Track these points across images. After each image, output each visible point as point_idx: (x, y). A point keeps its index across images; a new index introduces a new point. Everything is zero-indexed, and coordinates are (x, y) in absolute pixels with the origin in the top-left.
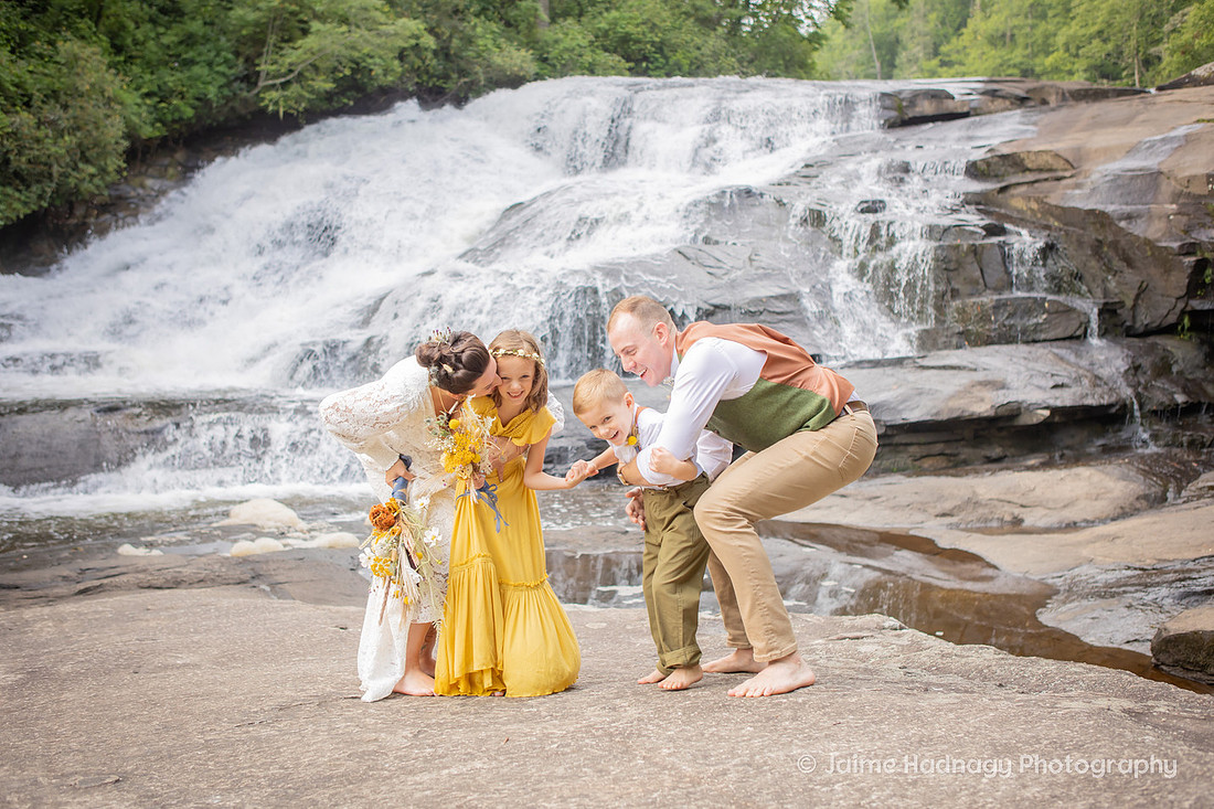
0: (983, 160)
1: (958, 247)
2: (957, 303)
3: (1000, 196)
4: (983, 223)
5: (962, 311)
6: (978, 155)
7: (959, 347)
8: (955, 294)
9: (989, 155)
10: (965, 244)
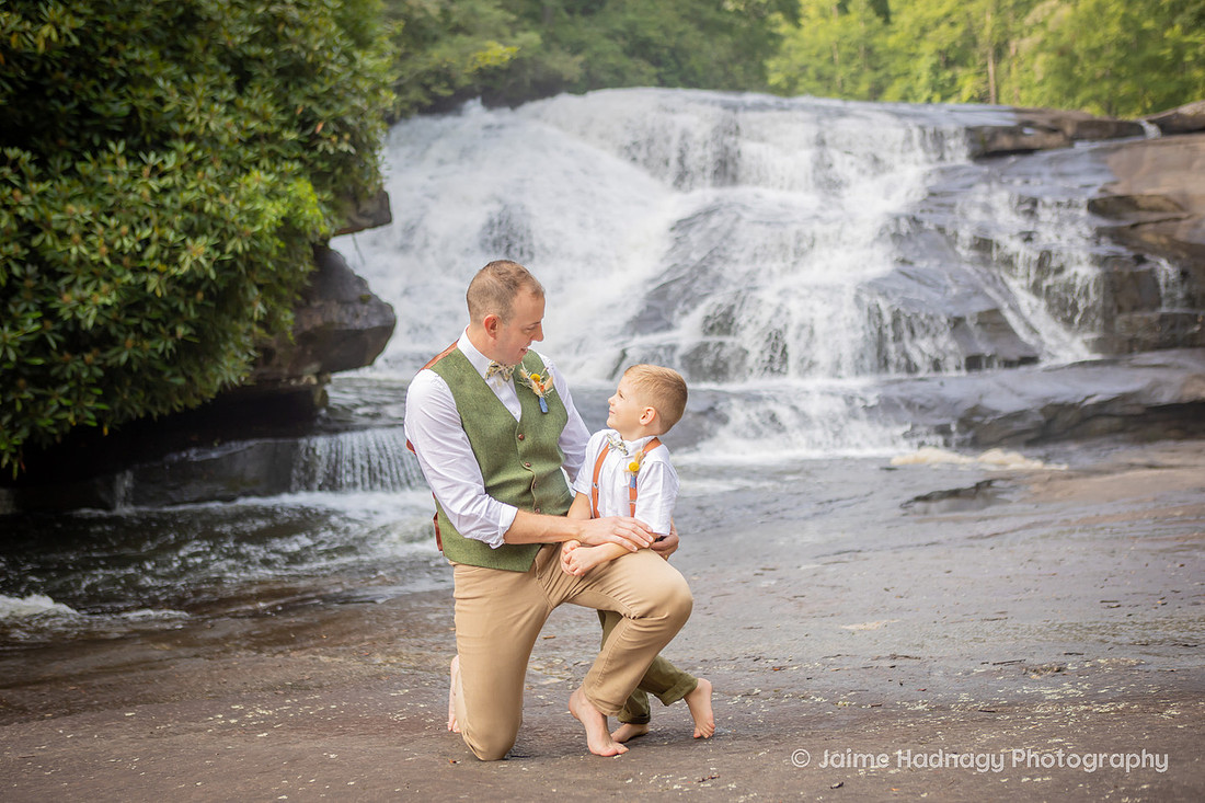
0: (1101, 199)
1: (1120, 274)
2: (1124, 317)
3: (1132, 232)
4: (1131, 254)
5: (1129, 323)
6: (1093, 193)
7: (1131, 351)
8: (1120, 309)
9: (1104, 195)
10: (1126, 271)
